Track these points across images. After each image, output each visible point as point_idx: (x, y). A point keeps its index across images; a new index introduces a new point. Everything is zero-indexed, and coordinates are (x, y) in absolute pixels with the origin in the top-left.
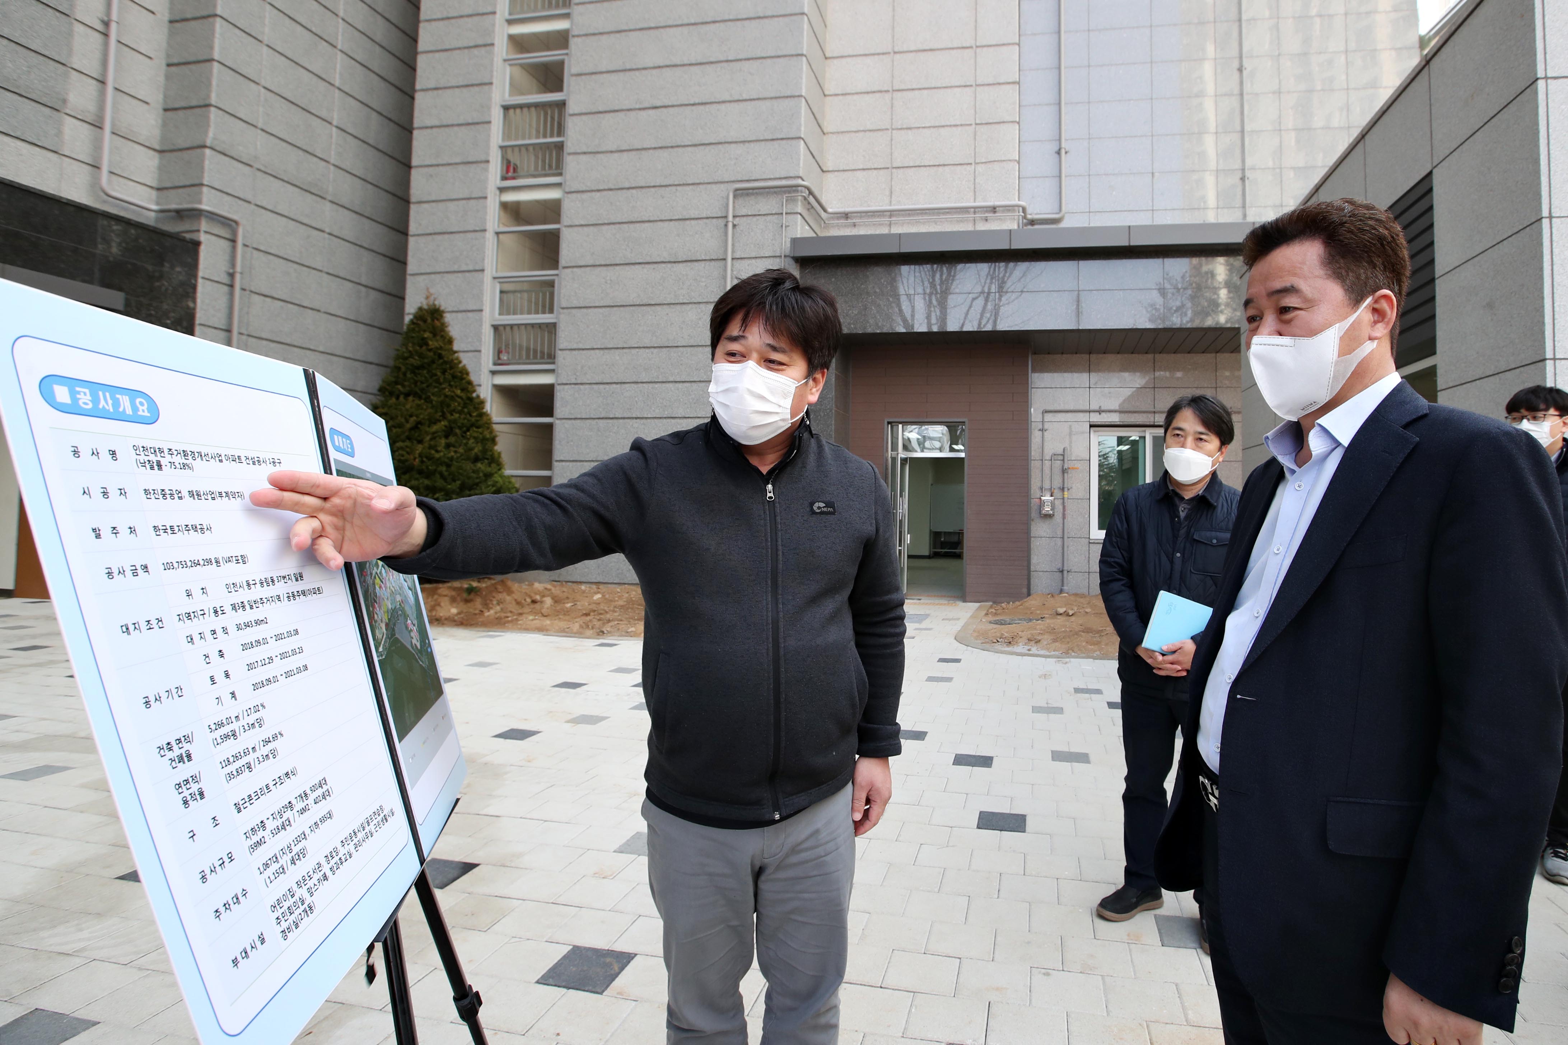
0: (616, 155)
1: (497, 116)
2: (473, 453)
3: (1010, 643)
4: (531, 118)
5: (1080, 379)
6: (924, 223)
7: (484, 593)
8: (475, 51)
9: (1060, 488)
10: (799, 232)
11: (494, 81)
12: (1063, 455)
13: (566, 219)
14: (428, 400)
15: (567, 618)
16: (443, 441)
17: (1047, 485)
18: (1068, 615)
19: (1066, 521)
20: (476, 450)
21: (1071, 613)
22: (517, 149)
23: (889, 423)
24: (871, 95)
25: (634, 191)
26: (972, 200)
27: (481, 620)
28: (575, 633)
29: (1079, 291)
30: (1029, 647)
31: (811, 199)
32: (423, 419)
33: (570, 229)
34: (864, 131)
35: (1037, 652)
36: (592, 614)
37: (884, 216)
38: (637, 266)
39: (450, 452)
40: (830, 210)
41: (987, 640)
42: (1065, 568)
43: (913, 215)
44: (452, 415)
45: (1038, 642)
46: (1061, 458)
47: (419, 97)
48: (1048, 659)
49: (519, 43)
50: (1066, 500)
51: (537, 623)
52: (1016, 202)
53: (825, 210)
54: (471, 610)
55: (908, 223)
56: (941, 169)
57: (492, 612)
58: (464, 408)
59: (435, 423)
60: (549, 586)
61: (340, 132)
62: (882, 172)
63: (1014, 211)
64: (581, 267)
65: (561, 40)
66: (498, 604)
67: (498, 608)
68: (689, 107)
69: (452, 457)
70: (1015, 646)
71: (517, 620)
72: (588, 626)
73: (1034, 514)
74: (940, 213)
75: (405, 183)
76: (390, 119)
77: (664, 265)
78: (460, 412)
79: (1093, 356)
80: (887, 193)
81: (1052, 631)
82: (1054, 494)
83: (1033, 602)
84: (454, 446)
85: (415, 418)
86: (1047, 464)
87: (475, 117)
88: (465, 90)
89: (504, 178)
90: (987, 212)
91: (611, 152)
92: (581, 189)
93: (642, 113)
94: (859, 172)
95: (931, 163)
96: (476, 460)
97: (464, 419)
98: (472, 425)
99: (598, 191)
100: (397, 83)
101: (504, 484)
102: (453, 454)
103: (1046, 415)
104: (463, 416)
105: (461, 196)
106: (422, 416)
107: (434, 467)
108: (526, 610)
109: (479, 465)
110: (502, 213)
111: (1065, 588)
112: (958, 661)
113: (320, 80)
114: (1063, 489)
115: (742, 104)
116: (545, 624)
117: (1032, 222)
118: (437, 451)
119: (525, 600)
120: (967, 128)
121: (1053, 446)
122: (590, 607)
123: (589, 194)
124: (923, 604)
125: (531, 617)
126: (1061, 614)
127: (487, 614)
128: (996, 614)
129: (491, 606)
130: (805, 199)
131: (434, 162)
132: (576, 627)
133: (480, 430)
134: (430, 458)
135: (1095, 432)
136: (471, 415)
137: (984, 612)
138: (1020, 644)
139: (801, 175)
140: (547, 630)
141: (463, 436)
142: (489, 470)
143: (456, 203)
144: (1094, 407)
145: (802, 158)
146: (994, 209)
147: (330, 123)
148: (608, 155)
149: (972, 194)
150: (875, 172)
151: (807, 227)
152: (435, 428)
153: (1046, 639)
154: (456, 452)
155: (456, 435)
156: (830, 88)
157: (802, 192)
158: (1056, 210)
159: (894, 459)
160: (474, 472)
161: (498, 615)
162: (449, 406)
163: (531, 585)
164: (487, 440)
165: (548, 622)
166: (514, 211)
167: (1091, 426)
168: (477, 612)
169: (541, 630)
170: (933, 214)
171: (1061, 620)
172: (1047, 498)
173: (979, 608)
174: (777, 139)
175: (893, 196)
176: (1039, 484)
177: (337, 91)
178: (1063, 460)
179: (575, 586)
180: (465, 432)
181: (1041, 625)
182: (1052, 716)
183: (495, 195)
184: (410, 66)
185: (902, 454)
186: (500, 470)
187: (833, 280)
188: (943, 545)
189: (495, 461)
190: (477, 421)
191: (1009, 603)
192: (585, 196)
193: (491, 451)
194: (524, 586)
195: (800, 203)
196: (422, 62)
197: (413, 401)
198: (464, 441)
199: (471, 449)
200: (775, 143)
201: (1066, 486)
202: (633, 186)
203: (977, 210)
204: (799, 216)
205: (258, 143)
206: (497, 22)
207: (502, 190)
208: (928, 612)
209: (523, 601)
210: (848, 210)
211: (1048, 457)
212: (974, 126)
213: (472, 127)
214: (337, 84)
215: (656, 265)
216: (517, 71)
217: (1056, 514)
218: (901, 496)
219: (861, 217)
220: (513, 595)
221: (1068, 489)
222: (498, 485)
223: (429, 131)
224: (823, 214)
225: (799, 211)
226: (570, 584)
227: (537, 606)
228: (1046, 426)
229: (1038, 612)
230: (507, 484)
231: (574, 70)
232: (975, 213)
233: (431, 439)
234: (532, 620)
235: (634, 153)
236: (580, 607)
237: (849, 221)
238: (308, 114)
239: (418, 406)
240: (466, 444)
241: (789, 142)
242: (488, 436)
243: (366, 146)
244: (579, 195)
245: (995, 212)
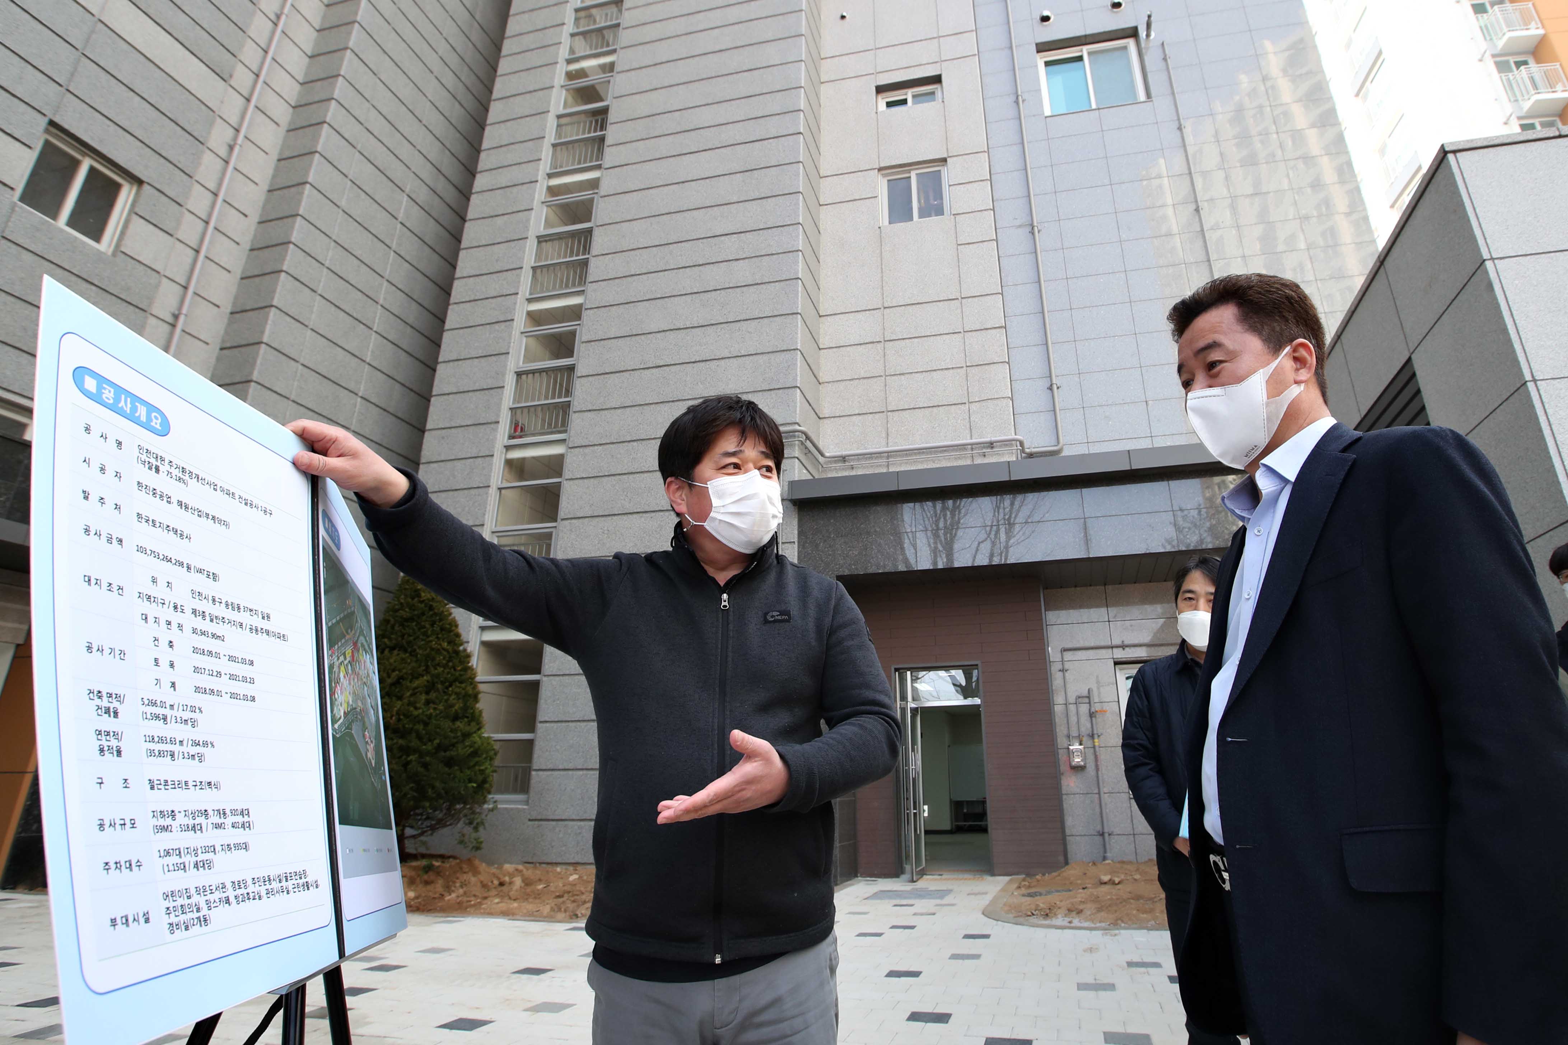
0: (620, 411)
1: (510, 381)
2: (453, 710)
3: (1047, 915)
4: (541, 384)
5: (1098, 613)
6: (922, 462)
7: (447, 873)
8: (496, 326)
9: (1089, 735)
10: (796, 475)
11: (511, 351)
12: (1089, 697)
13: (567, 474)
14: (413, 653)
15: (537, 901)
16: (423, 697)
17: (1074, 733)
18: (1114, 883)
19: (1100, 773)
20: (456, 707)
21: (1117, 880)
22: (526, 410)
23: (896, 670)
24: (863, 346)
25: (635, 444)
26: (969, 436)
27: (440, 904)
28: (545, 917)
29: (1085, 518)
30: (1069, 920)
31: (808, 444)
32: (406, 673)
33: (571, 482)
34: (859, 379)
35: (1079, 925)
36: (566, 896)
37: (881, 457)
38: (635, 516)
39: (429, 710)
40: (827, 454)
41: (1020, 914)
42: (1106, 830)
43: (910, 455)
44: (436, 669)
45: (1080, 912)
46: (1087, 700)
47: (440, 369)
48: (1094, 932)
49: (535, 318)
50: (1097, 748)
51: (503, 906)
52: (1014, 437)
53: (822, 455)
54: (431, 894)
55: (906, 463)
56: (935, 409)
57: (453, 895)
58: (448, 661)
59: (417, 678)
60: (520, 867)
61: (364, 401)
62: (877, 416)
63: (1012, 445)
64: (579, 518)
65: (575, 313)
66: (462, 887)
67: (461, 891)
68: (690, 365)
69: (431, 714)
70: (1054, 919)
71: (480, 904)
72: (560, 910)
73: (1064, 767)
74: (937, 452)
75: (417, 446)
76: (411, 390)
77: (662, 513)
78: (445, 666)
79: (1110, 588)
80: (884, 435)
81: (1096, 899)
82: (1083, 742)
83: (1072, 872)
84: (434, 703)
85: (397, 672)
86: (1072, 708)
87: (491, 383)
88: (483, 360)
89: (511, 437)
90: (984, 447)
91: (615, 408)
92: (584, 444)
93: (646, 372)
94: (855, 417)
95: (926, 405)
96: (456, 718)
97: (448, 673)
98: (456, 680)
99: (601, 445)
100: (422, 358)
101: (482, 744)
102: (432, 711)
103: (1065, 653)
104: (446, 671)
105: (469, 455)
106: (404, 671)
107: (411, 726)
108: (493, 892)
109: (458, 723)
110: (507, 470)
111: (1108, 855)
112: (987, 936)
113: (353, 357)
114: (1092, 736)
115: (740, 359)
116: (511, 906)
117: (1031, 455)
118: (416, 708)
119: (492, 882)
120: (959, 370)
121: (1076, 688)
122: (566, 888)
123: (591, 448)
124: (945, 879)
125: (497, 900)
126: (1105, 883)
127: (447, 898)
128: (1029, 887)
129: (453, 888)
130: (802, 443)
131: (448, 425)
132: (546, 910)
133: (463, 685)
134: (407, 716)
135: (1120, 670)
136: (455, 670)
137: (1016, 885)
138: (1059, 916)
139: (798, 421)
140: (513, 914)
141: (444, 692)
142: (467, 729)
143: (464, 461)
144: (1117, 641)
145: (798, 405)
146: (991, 445)
147: (356, 394)
148: (612, 411)
149: (968, 431)
150: (871, 416)
151: (805, 471)
152: (416, 683)
153: (1089, 909)
154: (435, 709)
155: (438, 690)
156: (824, 342)
157: (798, 437)
158: (1054, 442)
159: (903, 710)
160: (451, 731)
161: (460, 899)
162: (433, 659)
163: (500, 867)
164: (470, 696)
165: (515, 905)
166: (517, 468)
167: (1116, 663)
168: (437, 895)
169: (506, 914)
170: (931, 453)
171: (1104, 889)
172: (1076, 747)
173: (1011, 881)
174: (774, 389)
175: (889, 438)
176: (1065, 732)
177: (367, 366)
178: (1089, 703)
179: (549, 868)
180: (447, 688)
181: (1081, 895)
182: (1102, 994)
183: (502, 453)
184: (435, 343)
185: (911, 705)
186: (479, 729)
187: (832, 521)
188: (967, 817)
189: (475, 719)
190: (461, 675)
191: (1044, 875)
192: (587, 450)
193: (472, 708)
194: (493, 870)
195: (797, 448)
196: (447, 337)
197: (398, 654)
198: (445, 697)
199: (452, 706)
200: (772, 392)
201: (1095, 732)
202: (635, 439)
203: (974, 446)
204: (797, 460)
205: (288, 413)
206: (518, 301)
207: (508, 448)
208: (950, 887)
209: (490, 884)
210: (844, 453)
211: (1072, 699)
212: (965, 368)
213: (486, 392)
214: (368, 360)
215: (653, 514)
216: (532, 342)
217: (1088, 766)
218: (913, 750)
219: (858, 460)
220: (480, 876)
221: (1099, 736)
222: (476, 746)
223: (446, 397)
224: (821, 459)
225: (797, 456)
226: (544, 865)
227: (504, 888)
228: (1067, 665)
229: (1079, 882)
230: (485, 745)
231: (584, 339)
232: (972, 449)
233: (411, 695)
234: (498, 903)
235: (637, 408)
236: (553, 889)
237: (847, 464)
238: (338, 387)
239: (403, 659)
240: (446, 701)
241: (786, 391)
242: (471, 692)
243: (385, 413)
244: (581, 450)
245: (992, 448)
